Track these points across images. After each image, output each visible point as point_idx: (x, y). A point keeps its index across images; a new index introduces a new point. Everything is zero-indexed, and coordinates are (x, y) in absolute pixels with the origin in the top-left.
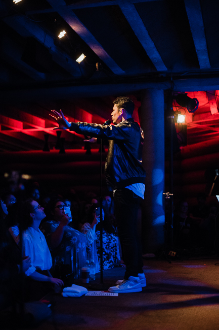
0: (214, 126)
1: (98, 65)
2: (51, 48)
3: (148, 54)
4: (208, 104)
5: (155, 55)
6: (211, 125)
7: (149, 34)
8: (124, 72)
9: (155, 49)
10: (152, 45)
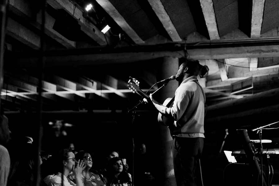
0: (225, 92)
1: (121, 35)
2: (79, 19)
3: (164, 27)
4: (219, 72)
5: (170, 28)
6: (222, 90)
7: (165, 9)
8: (144, 42)
9: (170, 23)
10: (168, 18)
